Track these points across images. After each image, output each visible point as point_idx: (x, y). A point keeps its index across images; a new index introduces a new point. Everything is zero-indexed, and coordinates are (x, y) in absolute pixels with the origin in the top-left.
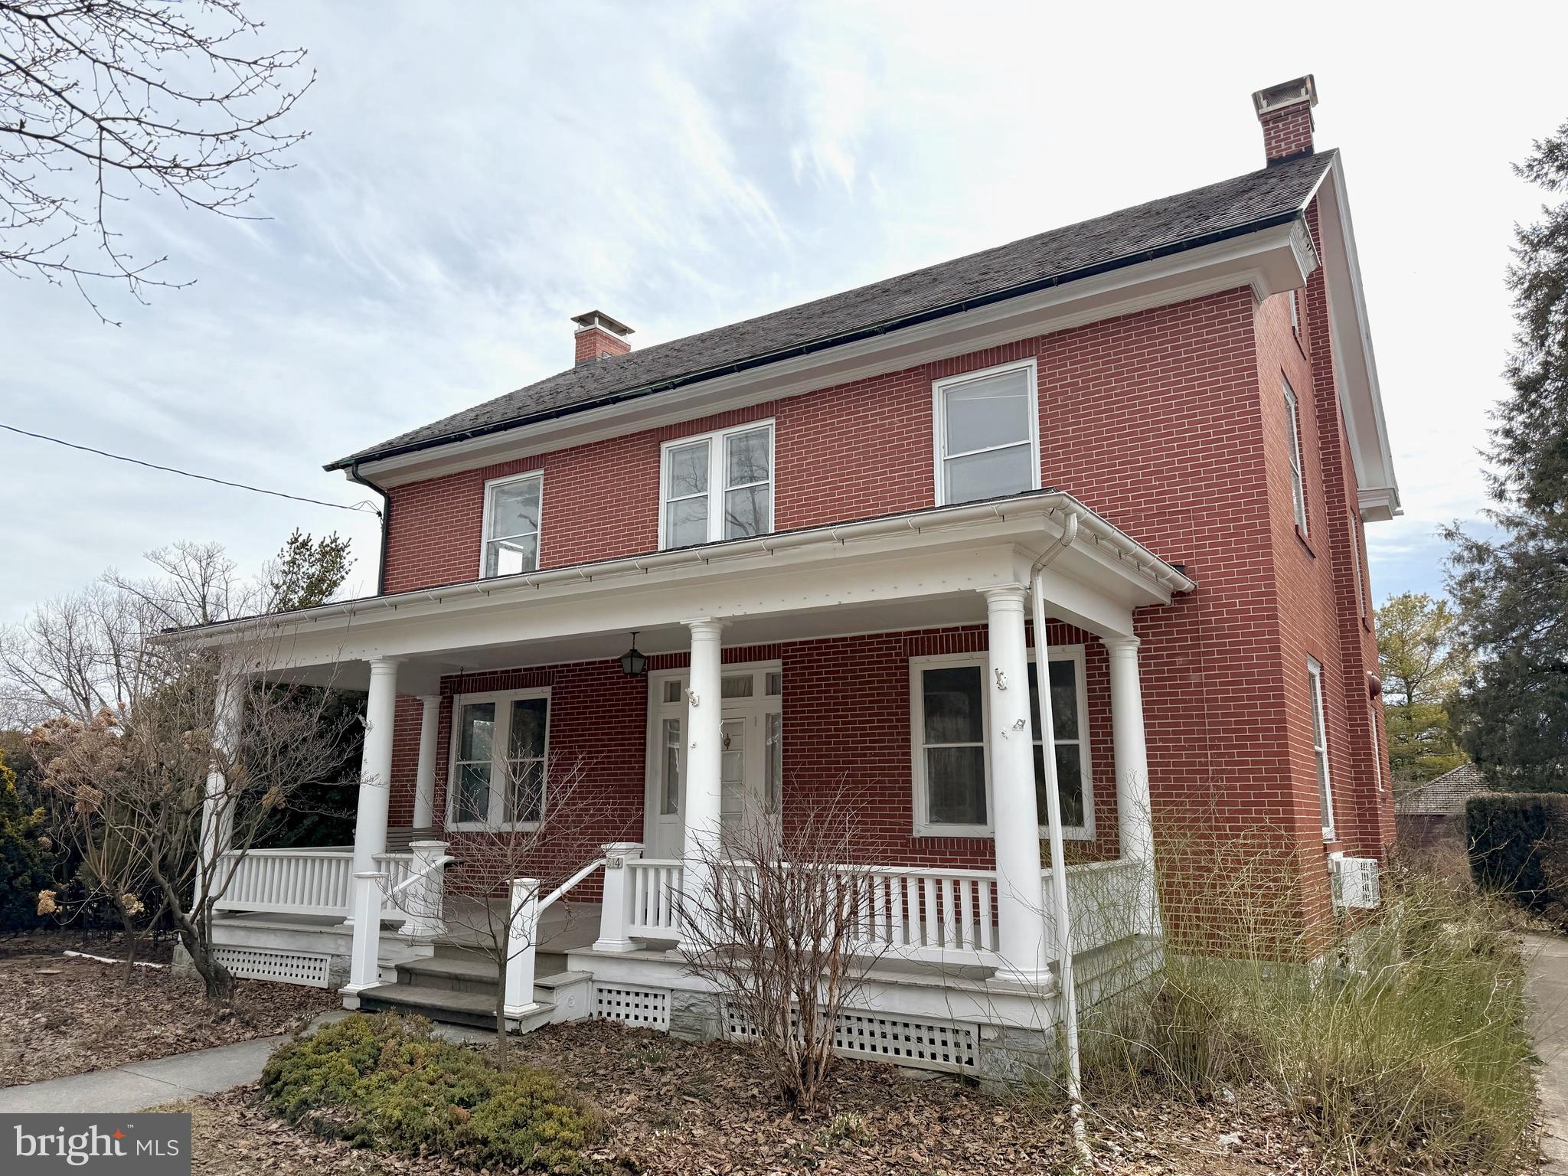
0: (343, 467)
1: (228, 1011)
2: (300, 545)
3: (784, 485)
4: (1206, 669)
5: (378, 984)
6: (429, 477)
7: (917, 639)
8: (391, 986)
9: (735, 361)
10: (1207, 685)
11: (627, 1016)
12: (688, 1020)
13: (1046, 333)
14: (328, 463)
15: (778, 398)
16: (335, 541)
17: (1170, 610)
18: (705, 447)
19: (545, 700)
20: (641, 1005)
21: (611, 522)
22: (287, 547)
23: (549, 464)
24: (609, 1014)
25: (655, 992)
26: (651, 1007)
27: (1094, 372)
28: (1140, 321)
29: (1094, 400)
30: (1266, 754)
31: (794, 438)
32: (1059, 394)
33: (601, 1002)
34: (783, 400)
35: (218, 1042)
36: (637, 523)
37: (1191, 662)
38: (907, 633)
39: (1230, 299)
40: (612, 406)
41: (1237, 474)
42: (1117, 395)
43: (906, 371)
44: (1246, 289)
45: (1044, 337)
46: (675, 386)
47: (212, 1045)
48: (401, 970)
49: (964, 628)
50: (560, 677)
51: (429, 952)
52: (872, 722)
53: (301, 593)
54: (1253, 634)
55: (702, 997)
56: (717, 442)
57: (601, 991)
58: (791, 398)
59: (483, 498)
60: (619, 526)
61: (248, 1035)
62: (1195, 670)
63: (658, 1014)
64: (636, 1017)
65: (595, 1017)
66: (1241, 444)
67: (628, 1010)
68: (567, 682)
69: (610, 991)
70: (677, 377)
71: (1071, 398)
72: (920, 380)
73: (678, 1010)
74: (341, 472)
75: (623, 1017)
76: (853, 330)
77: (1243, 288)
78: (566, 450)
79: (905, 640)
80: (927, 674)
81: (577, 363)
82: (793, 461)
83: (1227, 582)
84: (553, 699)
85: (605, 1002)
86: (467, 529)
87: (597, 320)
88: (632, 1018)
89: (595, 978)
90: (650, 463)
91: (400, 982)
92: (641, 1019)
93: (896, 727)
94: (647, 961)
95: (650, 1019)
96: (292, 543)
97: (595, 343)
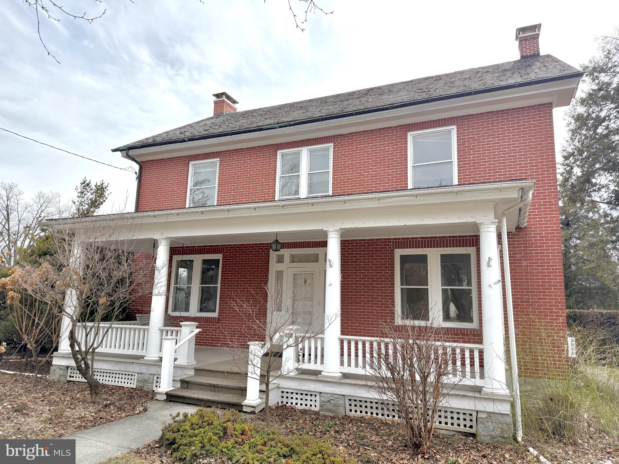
0: (121, 150)
1: (108, 402)
2: (86, 185)
3: (337, 173)
4: (530, 260)
5: (172, 389)
6: (162, 158)
7: (399, 242)
8: (178, 389)
9: (320, 117)
10: (530, 266)
11: (297, 404)
12: (329, 406)
13: (461, 115)
14: (113, 148)
15: (335, 134)
16: (103, 184)
17: (514, 235)
18: (299, 153)
19: (219, 260)
20: (304, 399)
21: (253, 184)
22: (79, 185)
23: (222, 156)
24: (287, 403)
25: (312, 394)
26: (309, 400)
27: (482, 134)
28: (513, 112)
29: (482, 145)
30: (555, 296)
31: (342, 152)
32: (467, 141)
33: (282, 397)
34: (337, 135)
35: (112, 419)
36: (265, 185)
37: (523, 257)
38: (394, 239)
39: (543, 108)
40: (258, 132)
41: (545, 180)
42: (492, 144)
43: (395, 127)
44: (551, 103)
45: (460, 117)
46: (290, 125)
47: (111, 421)
48: (183, 382)
49: (421, 238)
50: (227, 250)
51: (192, 373)
52: (377, 276)
53: (87, 206)
54: (550, 246)
55: (336, 396)
56: (305, 152)
57: (283, 392)
58: (340, 135)
59: (188, 169)
60: (257, 186)
61: (124, 415)
62: (524, 260)
63: (313, 403)
64: (301, 404)
65: (280, 404)
66: (547, 168)
67: (297, 401)
68: (230, 252)
69: (287, 393)
70: (290, 121)
71: (472, 143)
72: (402, 131)
73: (324, 402)
74: (119, 153)
75: (294, 404)
76: (377, 107)
77: (549, 104)
78: (230, 151)
79: (393, 242)
80: (402, 257)
81: (214, 114)
82: (341, 162)
83: (539, 224)
84: (223, 260)
85: (285, 397)
86: (181, 182)
87: (224, 96)
88: (299, 405)
89: (280, 386)
90: (272, 159)
91: (182, 387)
92: (304, 405)
93: (388, 279)
94: (309, 379)
95: (309, 406)
96: (82, 184)
97: (223, 107)
